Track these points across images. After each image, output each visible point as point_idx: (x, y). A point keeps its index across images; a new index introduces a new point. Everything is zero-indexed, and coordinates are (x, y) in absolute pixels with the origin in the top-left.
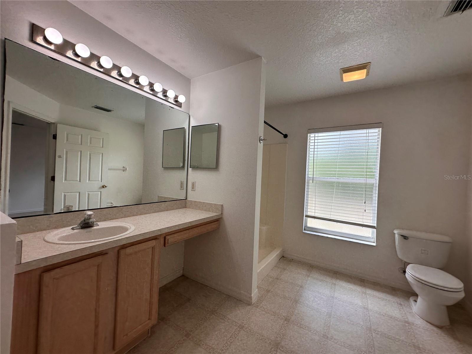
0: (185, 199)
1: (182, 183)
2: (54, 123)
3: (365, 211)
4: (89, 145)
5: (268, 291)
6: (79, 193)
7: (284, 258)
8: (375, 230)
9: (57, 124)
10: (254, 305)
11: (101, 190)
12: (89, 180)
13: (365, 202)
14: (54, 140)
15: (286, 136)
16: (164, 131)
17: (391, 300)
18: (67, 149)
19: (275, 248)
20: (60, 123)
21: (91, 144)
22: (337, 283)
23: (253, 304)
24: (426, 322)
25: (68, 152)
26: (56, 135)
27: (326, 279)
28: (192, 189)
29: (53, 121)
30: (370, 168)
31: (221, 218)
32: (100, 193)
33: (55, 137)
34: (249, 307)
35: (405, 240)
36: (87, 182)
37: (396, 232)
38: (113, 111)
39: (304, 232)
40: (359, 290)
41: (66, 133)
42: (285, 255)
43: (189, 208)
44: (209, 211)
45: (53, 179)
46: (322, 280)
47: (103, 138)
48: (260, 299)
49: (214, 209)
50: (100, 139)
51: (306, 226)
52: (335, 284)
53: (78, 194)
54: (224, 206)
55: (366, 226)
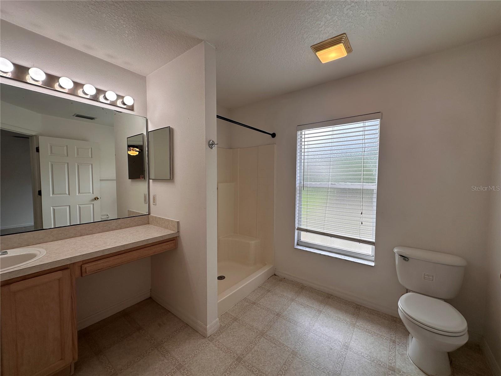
0: (148, 214)
1: (145, 197)
2: (36, 136)
3: (362, 224)
4: (76, 156)
5: (235, 319)
6: (70, 206)
7: (276, 276)
8: (374, 247)
9: (38, 137)
10: (209, 338)
11: (93, 203)
12: (79, 192)
13: (362, 212)
14: (38, 153)
15: (273, 135)
16: (127, 138)
17: (384, 335)
18: (52, 162)
19: (266, 264)
20: (42, 135)
21: (78, 155)
22: (324, 311)
23: (208, 336)
24: (419, 370)
25: (53, 165)
26: (39, 147)
27: (313, 305)
28: (154, 203)
29: (33, 133)
30: (367, 171)
31: (179, 236)
32: (92, 205)
33: (38, 150)
34: (203, 340)
35: (404, 261)
36: (77, 194)
37: (396, 250)
38: (97, 119)
39: (295, 248)
40: (348, 320)
41: (49, 145)
42: (276, 273)
43: (152, 224)
44: (167, 228)
45: (40, 193)
46: (307, 305)
47: (91, 148)
48: (221, 330)
49: (171, 226)
50: (89, 149)
51: (299, 240)
52: (321, 312)
53: (68, 208)
54: (181, 223)
55: (363, 241)
